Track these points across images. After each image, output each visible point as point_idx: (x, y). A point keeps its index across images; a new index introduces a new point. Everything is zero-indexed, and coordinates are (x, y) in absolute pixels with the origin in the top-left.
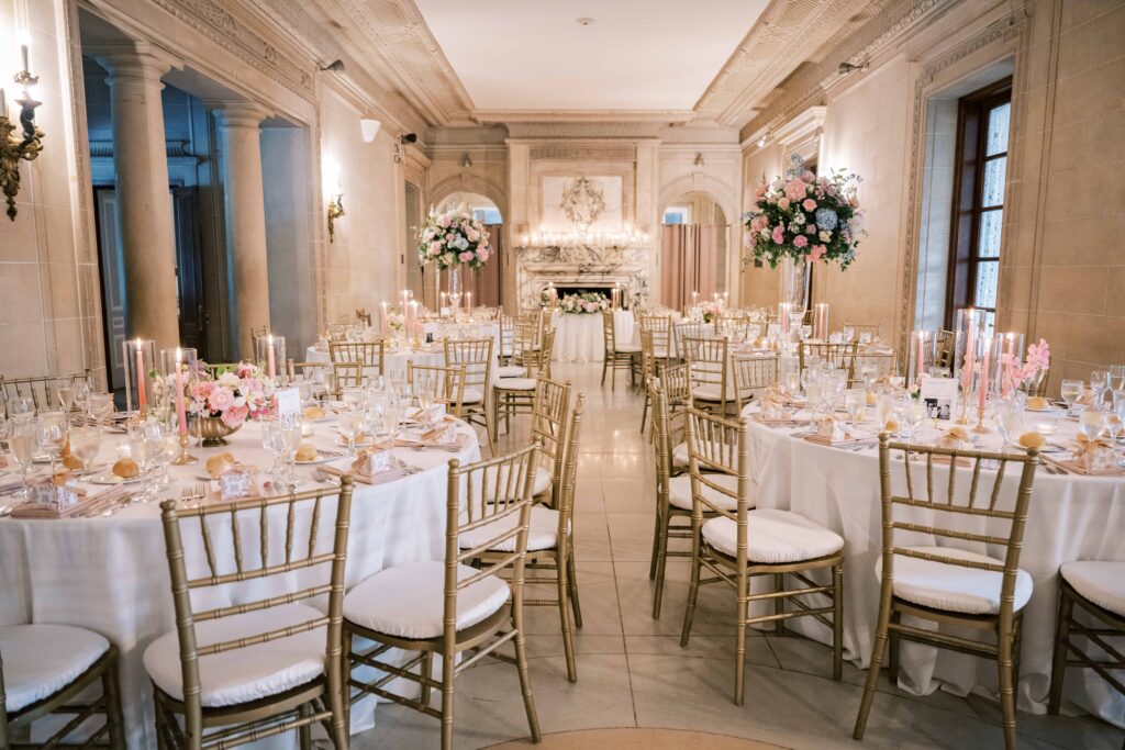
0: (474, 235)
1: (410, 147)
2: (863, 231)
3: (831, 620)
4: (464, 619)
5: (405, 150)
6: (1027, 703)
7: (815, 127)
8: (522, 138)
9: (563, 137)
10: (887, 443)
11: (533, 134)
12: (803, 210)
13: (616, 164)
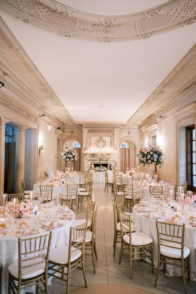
0: (74, 154)
1: (59, 130)
2: (164, 159)
3: (151, 258)
4: (72, 260)
5: (58, 131)
6: (192, 278)
7: (155, 129)
8: (86, 128)
9: (96, 128)
10: (157, 222)
11: (89, 127)
12: (150, 154)
13: (109, 134)
